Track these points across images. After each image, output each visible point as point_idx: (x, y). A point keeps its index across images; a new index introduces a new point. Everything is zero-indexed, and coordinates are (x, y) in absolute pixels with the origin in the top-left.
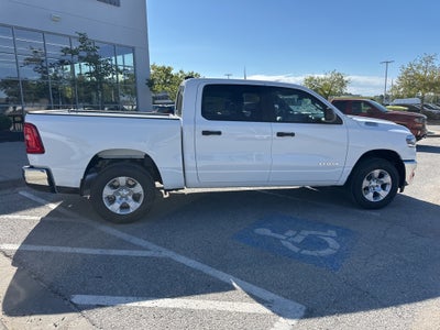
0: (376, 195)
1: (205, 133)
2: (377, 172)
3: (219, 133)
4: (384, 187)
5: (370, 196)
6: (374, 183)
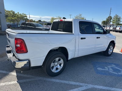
2: (111, 47)
3: (85, 38)
4: (111, 50)
5: (109, 53)
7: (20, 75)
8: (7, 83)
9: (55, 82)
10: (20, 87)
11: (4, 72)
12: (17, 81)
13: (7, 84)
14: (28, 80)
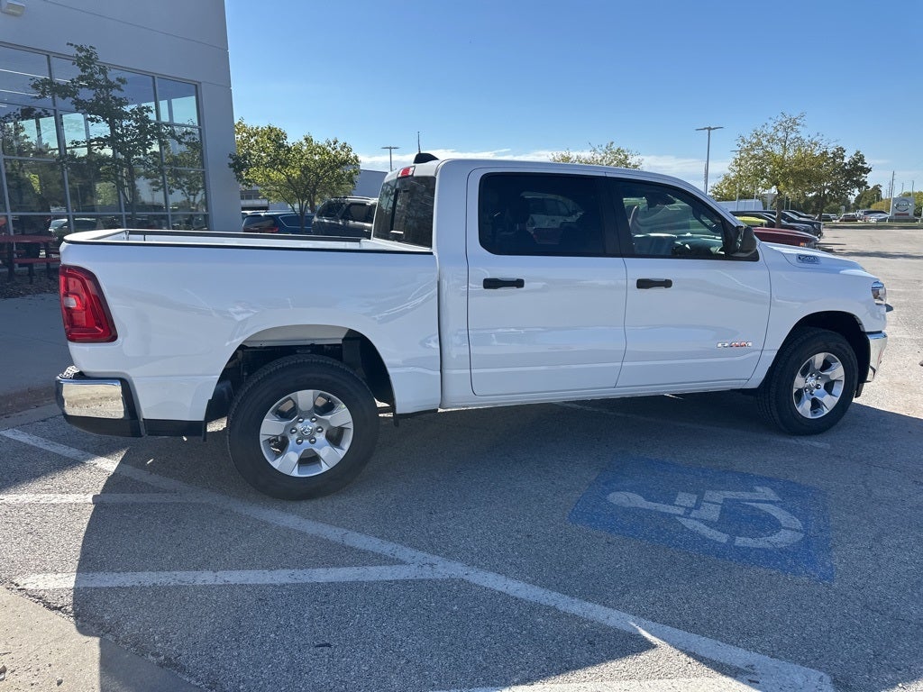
0: (816, 404)
1: (491, 284)
2: (819, 359)
3: (519, 283)
4: (829, 387)
5: (804, 408)
6: (812, 381)
7: (129, 471)
8: (45, 498)
9: (267, 525)
10: (86, 521)
11: (72, 452)
12: (94, 497)
13: (42, 502)
14: (145, 498)
